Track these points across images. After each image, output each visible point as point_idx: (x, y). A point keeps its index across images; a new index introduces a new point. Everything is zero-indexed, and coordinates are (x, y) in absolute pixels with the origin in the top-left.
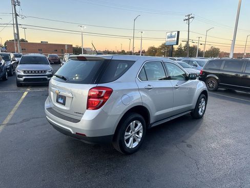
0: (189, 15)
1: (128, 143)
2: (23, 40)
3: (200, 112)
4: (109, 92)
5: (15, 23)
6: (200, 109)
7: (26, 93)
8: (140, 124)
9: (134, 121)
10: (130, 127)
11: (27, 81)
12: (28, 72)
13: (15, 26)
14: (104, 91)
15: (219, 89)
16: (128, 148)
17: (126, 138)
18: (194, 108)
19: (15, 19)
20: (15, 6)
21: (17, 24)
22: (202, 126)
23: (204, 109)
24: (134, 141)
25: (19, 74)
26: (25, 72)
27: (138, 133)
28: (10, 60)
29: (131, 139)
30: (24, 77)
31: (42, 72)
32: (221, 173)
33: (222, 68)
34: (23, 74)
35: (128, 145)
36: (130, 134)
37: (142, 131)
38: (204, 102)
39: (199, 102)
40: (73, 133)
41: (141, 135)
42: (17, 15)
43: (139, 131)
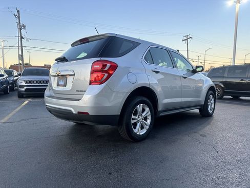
0: (187, 36)
1: (135, 128)
2: (27, 64)
3: (209, 109)
4: (114, 67)
5: (20, 45)
6: (209, 107)
7: (26, 102)
8: (147, 109)
9: (142, 105)
10: (136, 110)
11: (28, 92)
12: (30, 82)
13: (20, 48)
14: (109, 65)
15: (225, 97)
16: (136, 134)
17: (133, 122)
18: (203, 103)
19: (20, 41)
20: (21, 29)
21: (22, 46)
22: (213, 121)
23: (213, 106)
24: (142, 127)
25: (20, 84)
26: (26, 82)
27: (146, 119)
28: (13, 75)
29: (139, 125)
30: (25, 88)
31: (43, 82)
32: (245, 155)
33: (226, 75)
34: (25, 84)
35: (135, 131)
36: (137, 117)
37: (149, 117)
38: (213, 99)
39: (207, 98)
40: (74, 112)
41: (149, 121)
42: (22, 38)
43: (147, 117)
